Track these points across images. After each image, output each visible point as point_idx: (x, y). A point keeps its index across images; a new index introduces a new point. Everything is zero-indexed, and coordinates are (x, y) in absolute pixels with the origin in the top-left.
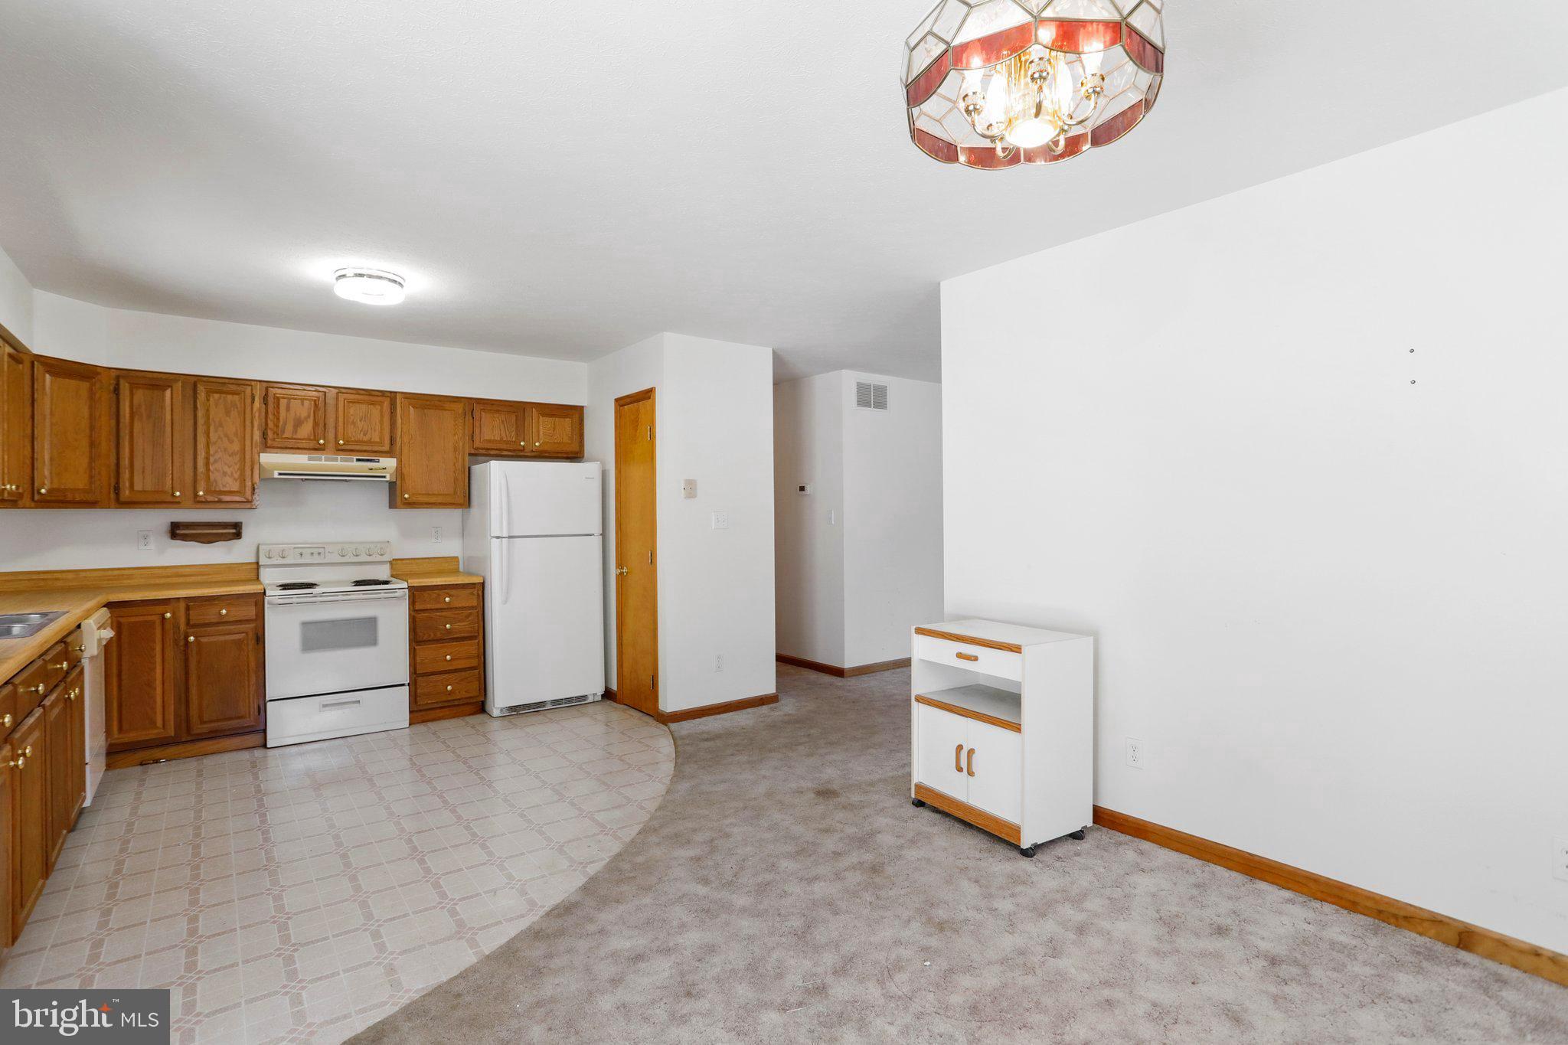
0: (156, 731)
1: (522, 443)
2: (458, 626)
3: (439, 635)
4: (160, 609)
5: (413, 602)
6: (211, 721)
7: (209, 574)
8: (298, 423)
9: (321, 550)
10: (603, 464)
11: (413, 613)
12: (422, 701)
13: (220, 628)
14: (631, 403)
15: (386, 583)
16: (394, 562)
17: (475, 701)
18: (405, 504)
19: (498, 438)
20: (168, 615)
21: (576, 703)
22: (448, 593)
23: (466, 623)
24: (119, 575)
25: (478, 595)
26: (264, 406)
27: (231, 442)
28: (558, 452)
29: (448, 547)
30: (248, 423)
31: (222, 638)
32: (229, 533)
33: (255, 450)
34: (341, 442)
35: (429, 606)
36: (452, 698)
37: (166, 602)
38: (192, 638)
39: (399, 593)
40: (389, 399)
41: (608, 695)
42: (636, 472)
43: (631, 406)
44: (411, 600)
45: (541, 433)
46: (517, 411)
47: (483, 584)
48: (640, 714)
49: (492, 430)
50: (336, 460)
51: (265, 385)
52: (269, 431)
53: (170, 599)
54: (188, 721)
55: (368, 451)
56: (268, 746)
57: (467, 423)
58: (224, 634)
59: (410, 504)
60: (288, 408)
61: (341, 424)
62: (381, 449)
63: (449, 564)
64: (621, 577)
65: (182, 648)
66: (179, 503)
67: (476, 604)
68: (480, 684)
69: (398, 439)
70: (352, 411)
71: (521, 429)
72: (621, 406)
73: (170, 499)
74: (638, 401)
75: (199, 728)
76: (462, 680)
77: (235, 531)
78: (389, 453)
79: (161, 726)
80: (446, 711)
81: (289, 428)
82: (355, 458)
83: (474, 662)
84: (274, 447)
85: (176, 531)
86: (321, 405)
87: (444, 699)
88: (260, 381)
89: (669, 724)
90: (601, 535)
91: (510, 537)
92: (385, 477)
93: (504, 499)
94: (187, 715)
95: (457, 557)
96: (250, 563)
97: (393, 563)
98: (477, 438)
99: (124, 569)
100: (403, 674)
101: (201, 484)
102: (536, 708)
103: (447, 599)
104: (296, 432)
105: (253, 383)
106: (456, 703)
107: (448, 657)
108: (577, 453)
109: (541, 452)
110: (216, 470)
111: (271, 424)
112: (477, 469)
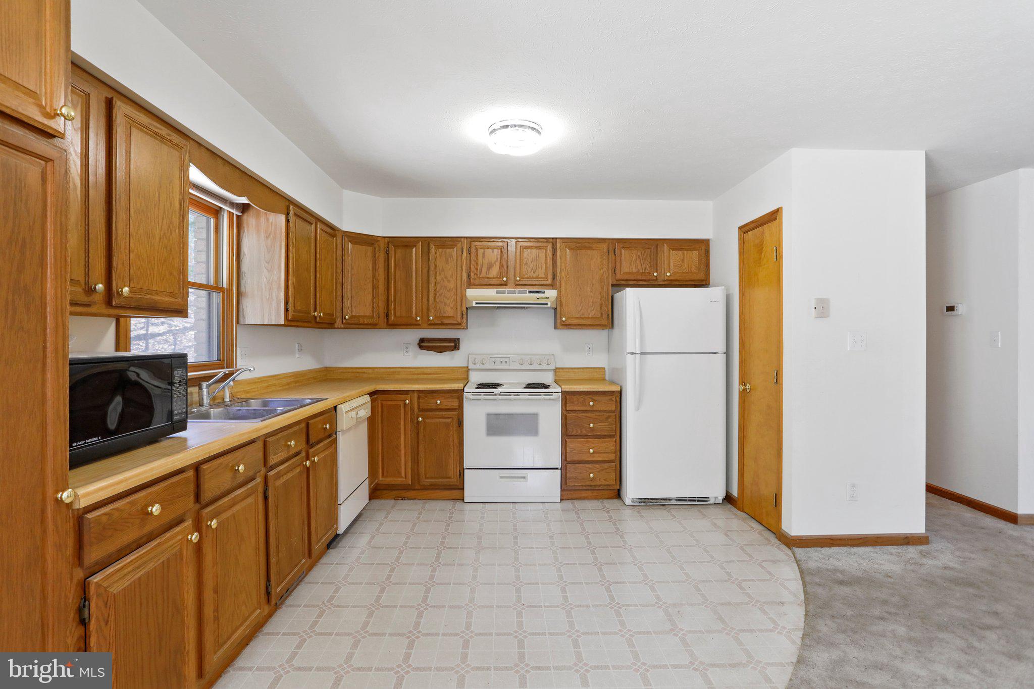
0: (401, 479)
1: (655, 274)
2: (600, 425)
3: (584, 432)
4: (403, 397)
5: (565, 403)
6: (432, 478)
7: (440, 374)
8: (490, 266)
9: (507, 360)
10: (727, 289)
11: (565, 413)
12: (570, 483)
13: (437, 413)
14: (756, 227)
15: (547, 387)
16: (558, 370)
17: (612, 488)
18: (563, 325)
19: (635, 270)
20: (407, 402)
21: (698, 503)
22: (592, 398)
23: (607, 424)
24: (393, 372)
25: (616, 401)
26: (469, 255)
27: (449, 281)
28: (687, 281)
29: (597, 360)
30: (459, 268)
31: (437, 420)
32: (451, 346)
33: (463, 287)
34: (518, 279)
35: (576, 408)
36: (595, 484)
37: (407, 392)
38: (420, 419)
39: (555, 396)
40: (551, 244)
41: (728, 499)
42: (760, 295)
43: (755, 231)
44: (564, 402)
45: (672, 264)
46: (651, 247)
47: (621, 392)
48: (761, 528)
49: (629, 264)
50: (515, 292)
51: (469, 240)
52: (472, 273)
53: (409, 390)
54: (418, 475)
55: (537, 287)
56: (465, 501)
57: (610, 259)
58: (439, 418)
59: (567, 326)
60: (484, 257)
61: (518, 265)
62: (545, 283)
63: (597, 374)
64: (743, 394)
65: (415, 425)
66: (419, 325)
67: (614, 409)
68: (616, 475)
69: (558, 275)
70: (525, 255)
71: (654, 263)
72: (744, 233)
73: (414, 322)
74: (762, 224)
75: (426, 482)
76: (602, 470)
77: (454, 344)
78: (552, 286)
79: (404, 477)
80: (589, 493)
81: (484, 270)
82: (528, 290)
83: (612, 457)
84: (475, 285)
85: (423, 344)
86: (505, 251)
87: (588, 483)
88: (467, 238)
89: (794, 548)
90: (725, 353)
91: (642, 353)
92: (547, 304)
93: (638, 320)
94: (418, 470)
95: (604, 368)
96: (464, 367)
97: (556, 371)
98: (618, 271)
99: (396, 368)
100: (556, 460)
101: (432, 312)
102: (662, 503)
103: (591, 403)
104: (489, 273)
105: (462, 239)
106: (597, 488)
107: (591, 451)
108: (703, 281)
109: (671, 281)
110: (440, 301)
111: (473, 268)
112: (618, 296)
